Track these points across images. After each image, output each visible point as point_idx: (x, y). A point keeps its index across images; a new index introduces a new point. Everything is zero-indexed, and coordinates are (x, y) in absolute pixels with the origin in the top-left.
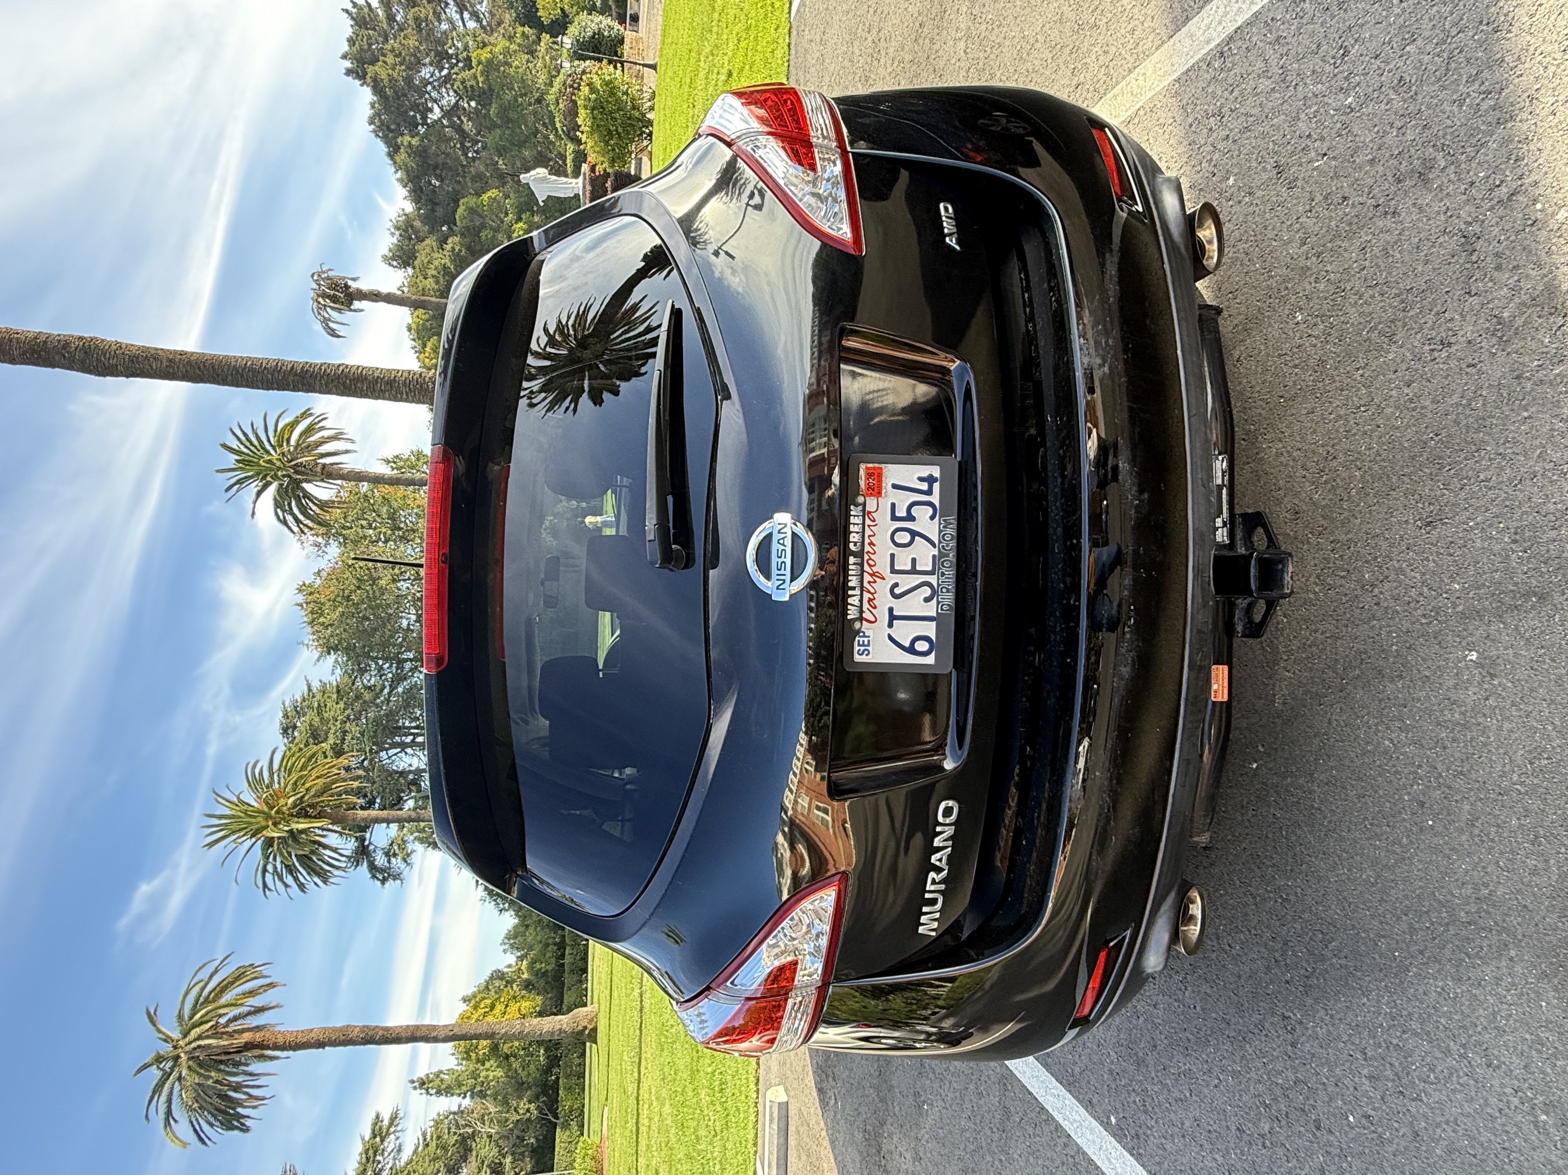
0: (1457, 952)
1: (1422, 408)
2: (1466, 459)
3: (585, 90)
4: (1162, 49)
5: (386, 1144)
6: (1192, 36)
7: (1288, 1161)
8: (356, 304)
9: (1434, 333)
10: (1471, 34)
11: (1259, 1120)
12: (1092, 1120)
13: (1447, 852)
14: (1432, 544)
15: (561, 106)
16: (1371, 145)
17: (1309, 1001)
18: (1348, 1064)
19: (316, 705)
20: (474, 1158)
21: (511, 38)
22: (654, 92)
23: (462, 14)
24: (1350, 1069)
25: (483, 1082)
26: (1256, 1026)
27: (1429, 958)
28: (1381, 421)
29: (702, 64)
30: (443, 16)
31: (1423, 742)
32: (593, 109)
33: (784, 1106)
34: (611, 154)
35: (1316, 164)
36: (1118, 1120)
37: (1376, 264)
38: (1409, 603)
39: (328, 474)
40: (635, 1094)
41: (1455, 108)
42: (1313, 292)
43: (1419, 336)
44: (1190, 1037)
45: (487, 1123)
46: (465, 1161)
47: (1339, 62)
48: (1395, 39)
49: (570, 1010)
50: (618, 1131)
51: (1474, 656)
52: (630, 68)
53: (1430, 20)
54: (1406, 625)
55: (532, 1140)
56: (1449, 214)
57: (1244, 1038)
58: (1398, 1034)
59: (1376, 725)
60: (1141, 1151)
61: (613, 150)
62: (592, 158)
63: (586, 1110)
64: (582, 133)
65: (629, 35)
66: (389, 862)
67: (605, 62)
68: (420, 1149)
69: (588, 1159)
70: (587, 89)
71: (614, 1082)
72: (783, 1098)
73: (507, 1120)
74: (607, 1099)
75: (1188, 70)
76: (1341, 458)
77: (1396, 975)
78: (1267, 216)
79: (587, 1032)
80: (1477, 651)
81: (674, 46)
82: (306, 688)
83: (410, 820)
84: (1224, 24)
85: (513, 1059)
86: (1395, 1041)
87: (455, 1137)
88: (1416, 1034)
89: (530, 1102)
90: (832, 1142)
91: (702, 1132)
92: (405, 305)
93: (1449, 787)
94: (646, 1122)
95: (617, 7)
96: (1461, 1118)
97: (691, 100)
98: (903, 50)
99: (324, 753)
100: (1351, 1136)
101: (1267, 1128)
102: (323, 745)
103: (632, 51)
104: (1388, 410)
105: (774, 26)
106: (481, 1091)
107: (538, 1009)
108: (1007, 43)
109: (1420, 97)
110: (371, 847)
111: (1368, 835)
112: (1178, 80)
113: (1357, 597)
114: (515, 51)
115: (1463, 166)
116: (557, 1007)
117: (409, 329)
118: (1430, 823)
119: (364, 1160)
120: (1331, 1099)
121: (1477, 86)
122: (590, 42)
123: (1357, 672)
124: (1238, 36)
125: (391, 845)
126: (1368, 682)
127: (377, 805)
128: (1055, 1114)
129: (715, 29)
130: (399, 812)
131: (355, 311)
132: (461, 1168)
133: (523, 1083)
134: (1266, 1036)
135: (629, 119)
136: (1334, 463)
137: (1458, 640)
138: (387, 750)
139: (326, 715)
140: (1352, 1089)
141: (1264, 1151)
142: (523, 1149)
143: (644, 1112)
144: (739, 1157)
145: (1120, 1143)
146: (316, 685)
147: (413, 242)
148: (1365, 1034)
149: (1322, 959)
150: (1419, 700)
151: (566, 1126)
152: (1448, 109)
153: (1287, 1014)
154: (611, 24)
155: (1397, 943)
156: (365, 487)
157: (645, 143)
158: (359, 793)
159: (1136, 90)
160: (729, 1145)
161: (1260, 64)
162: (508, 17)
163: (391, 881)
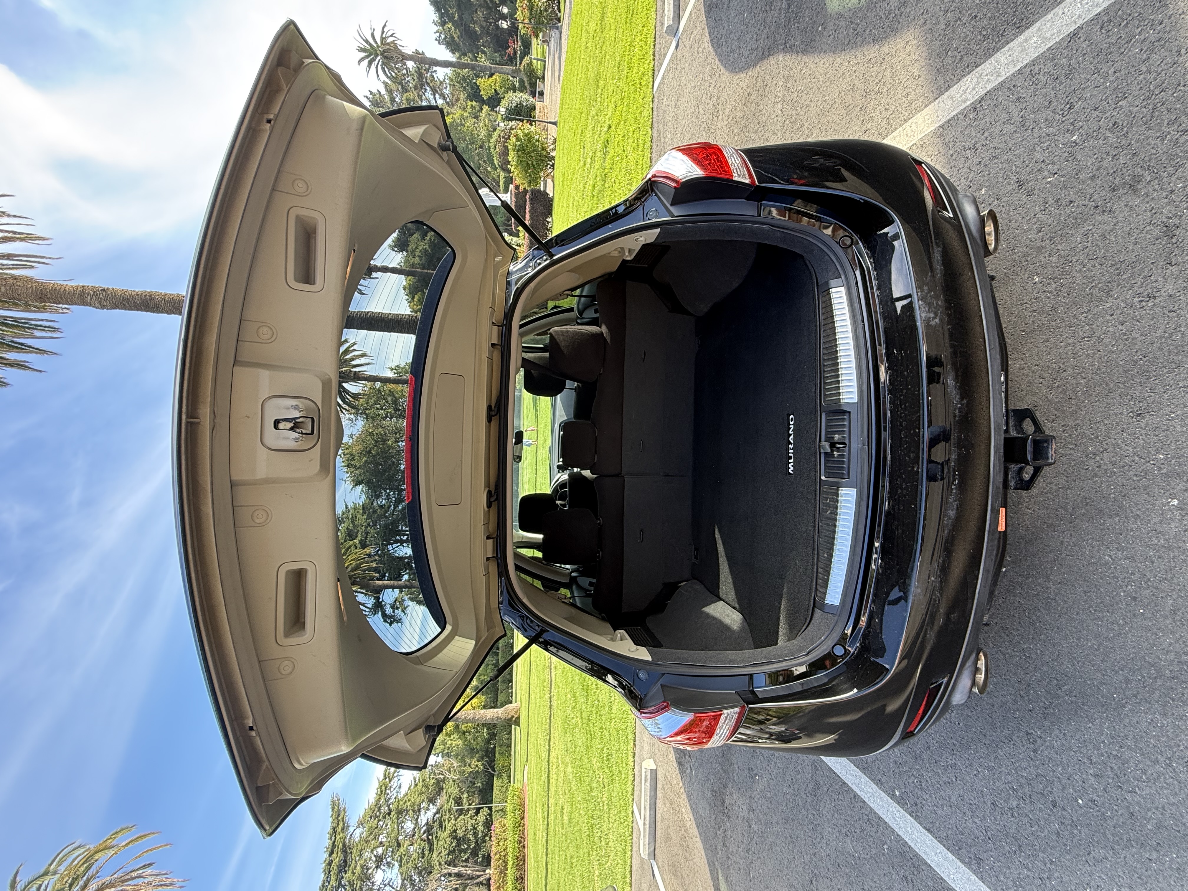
0: (1163, 696)
1: (1133, 339)
2: (1168, 373)
3: (513, 139)
4: (930, 106)
5: (392, 783)
6: (952, 98)
7: (1031, 827)
8: (374, 275)
9: (1142, 290)
10: (1170, 92)
11: (1009, 799)
12: (882, 792)
13: (1155, 630)
14: (1142, 428)
15: (497, 150)
16: (1091, 167)
17: (1047, 723)
18: (1078, 766)
19: (350, 516)
20: (444, 794)
21: (464, 109)
22: (555, 139)
23: (434, 95)
24: (1080, 770)
25: (449, 748)
26: (1006, 738)
27: (1141, 699)
28: (1101, 347)
29: (590, 121)
30: (424, 97)
31: (1136, 558)
32: (518, 151)
33: (654, 772)
34: (529, 178)
35: (1049, 180)
36: (901, 794)
37: (1097, 245)
38: (1123, 467)
39: (357, 377)
40: (547, 759)
41: (1158, 142)
42: (1047, 263)
43: (1130, 292)
44: (955, 742)
45: (452, 773)
46: (439, 795)
47: (1066, 113)
48: (1110, 98)
49: (502, 706)
50: (535, 781)
51: (1175, 502)
52: (539, 125)
53: (1138, 84)
54: (1121, 481)
55: (480, 784)
56: (1153, 211)
57: (997, 745)
58: (1117, 748)
59: (1099, 546)
60: (918, 814)
61: (530, 176)
62: (517, 182)
63: (512, 767)
64: (512, 166)
65: (538, 105)
66: (394, 612)
67: (525, 122)
68: (412, 787)
69: (515, 798)
70: (514, 139)
71: (532, 750)
72: (654, 767)
73: (464, 772)
74: (527, 761)
75: (950, 120)
76: (1070, 371)
77: (1115, 710)
78: (1011, 214)
79: (514, 719)
80: (1177, 499)
81: (569, 110)
82: (344, 506)
83: (406, 587)
84: (977, 90)
85: (467, 734)
86: (1114, 753)
87: (433, 781)
88: (1130, 748)
89: (478, 761)
90: (688, 796)
91: (594, 785)
92: (402, 274)
93: (1156, 588)
94: (555, 776)
95: (531, 87)
96: (1166, 806)
97: (582, 144)
98: (735, 110)
99: (355, 546)
100: (1080, 812)
101: (1015, 804)
102: (355, 541)
103: (541, 114)
104: (1106, 341)
105: (641, 97)
106: (448, 753)
107: (483, 704)
108: (812, 105)
109: (1130, 135)
110: (383, 603)
111: (1092, 617)
112: (942, 126)
113: (1082, 462)
114: (467, 117)
115: (1165, 180)
116: (493, 704)
117: (404, 289)
118: (1141, 611)
119: (379, 793)
120: (1064, 788)
121: (1176, 127)
122: (515, 109)
123: (1083, 511)
124: (988, 96)
125: (395, 601)
126: (1092, 517)
127: (386, 578)
128: (854, 788)
129: (599, 99)
130: (400, 582)
131: (373, 278)
132: (436, 799)
133: (474, 749)
134: (1014, 744)
135: (540, 156)
136: (1065, 374)
137: (1163, 491)
138: (392, 544)
139: (356, 523)
140: (1081, 783)
141: (1012, 819)
142: (474, 790)
143: (553, 771)
144: (621, 801)
145: (903, 808)
146: (350, 505)
147: (407, 236)
148: (1091, 746)
149: (1057, 697)
150: (1132, 530)
151: (500, 776)
152: (1153, 142)
153: (1030, 731)
154: (528, 97)
155: (1116, 688)
156: (378, 384)
157: (550, 171)
158: (376, 570)
159: (910, 133)
160: (614, 794)
161: (1005, 115)
162: (462, 96)
163: (395, 624)
